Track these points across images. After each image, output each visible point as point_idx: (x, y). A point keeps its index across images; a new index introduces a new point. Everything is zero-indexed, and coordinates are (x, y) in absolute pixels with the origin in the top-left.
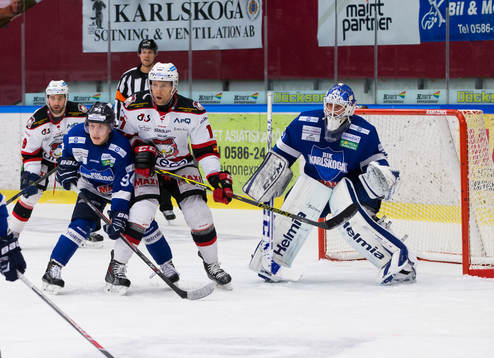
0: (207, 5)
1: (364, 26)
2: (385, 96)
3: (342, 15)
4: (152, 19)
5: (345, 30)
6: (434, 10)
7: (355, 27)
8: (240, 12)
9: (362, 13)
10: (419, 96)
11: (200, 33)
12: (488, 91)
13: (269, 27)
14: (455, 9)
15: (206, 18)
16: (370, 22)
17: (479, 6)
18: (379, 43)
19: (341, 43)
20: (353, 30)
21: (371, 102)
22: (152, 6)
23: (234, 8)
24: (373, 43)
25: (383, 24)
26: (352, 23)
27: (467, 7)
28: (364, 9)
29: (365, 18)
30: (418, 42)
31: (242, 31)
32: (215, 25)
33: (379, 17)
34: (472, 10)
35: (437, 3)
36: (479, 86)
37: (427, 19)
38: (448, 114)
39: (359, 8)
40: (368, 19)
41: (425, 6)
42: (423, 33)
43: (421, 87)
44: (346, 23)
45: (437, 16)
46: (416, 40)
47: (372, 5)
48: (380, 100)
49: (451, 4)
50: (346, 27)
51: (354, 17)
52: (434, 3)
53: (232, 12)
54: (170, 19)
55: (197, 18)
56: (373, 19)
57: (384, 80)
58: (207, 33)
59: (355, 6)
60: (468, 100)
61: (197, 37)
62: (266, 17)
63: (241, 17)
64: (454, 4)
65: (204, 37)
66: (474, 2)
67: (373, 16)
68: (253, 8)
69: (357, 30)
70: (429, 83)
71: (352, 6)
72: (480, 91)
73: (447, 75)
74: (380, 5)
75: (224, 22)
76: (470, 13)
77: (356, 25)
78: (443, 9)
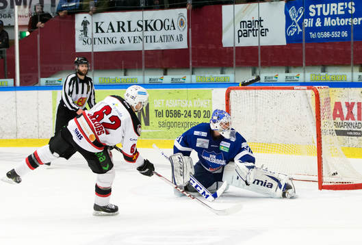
0: (153, 22)
1: (251, 34)
2: (265, 77)
3: (238, 28)
4: (119, 31)
5: (239, 36)
6: (295, 24)
8: (174, 26)
9: (250, 26)
10: (287, 77)
11: (149, 39)
12: (329, 74)
13: (192, 35)
14: (308, 23)
15: (152, 30)
16: (255, 32)
17: (322, 21)
18: (261, 45)
19: (237, 45)
20: (244, 36)
22: (119, 22)
23: (170, 24)
24: (257, 45)
25: (263, 32)
26: (243, 32)
27: (315, 22)
28: (251, 23)
29: (251, 29)
30: (285, 44)
31: (175, 38)
32: (158, 34)
33: (261, 28)
34: (318, 24)
36: (324, 71)
37: (290, 29)
38: (308, 89)
39: (248, 23)
40: (253, 30)
41: (289, 21)
42: (288, 38)
43: (287, 72)
44: (240, 32)
45: (297, 28)
46: (284, 43)
47: (256, 21)
48: (263, 80)
49: (305, 20)
50: (240, 35)
51: (245, 29)
52: (295, 19)
53: (168, 26)
54: (130, 30)
55: (146, 30)
56: (257, 30)
57: (264, 68)
58: (153, 39)
59: (245, 22)
60: (317, 79)
61: (147, 42)
62: (190, 30)
63: (174, 29)
64: (307, 20)
65: (151, 42)
66: (319, 19)
67: (257, 28)
68: (182, 23)
69: (246, 36)
70: (292, 69)
71: (243, 22)
72: (324, 74)
73: (304, 64)
74: (261, 21)
75: (163, 32)
76: (317, 26)
77: (247, 33)
78: (301, 23)
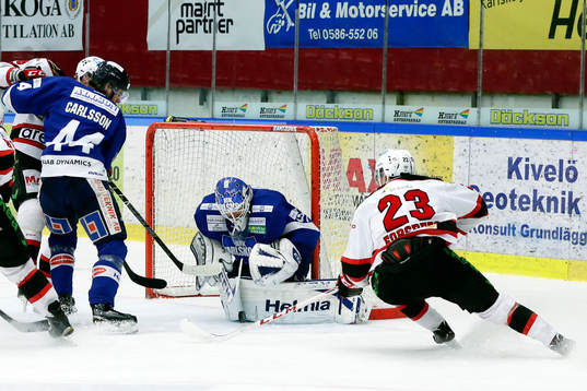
1: (200, 28)
2: (224, 109)
3: (176, 15)
5: (178, 32)
6: (282, 12)
7: (190, 29)
8: (58, 8)
9: (198, 13)
10: (262, 109)
11: (11, 31)
12: (340, 106)
13: (91, 27)
14: (306, 11)
15: (18, 14)
16: (207, 24)
17: (333, 9)
18: (217, 49)
19: (174, 47)
20: (188, 32)
21: (207, 115)
23: (52, 4)
24: (211, 49)
25: (223, 26)
26: (187, 24)
27: (319, 9)
28: (201, 9)
29: (202, 19)
30: (263, 48)
31: (60, 31)
32: (28, 22)
33: (219, 18)
34: (325, 13)
35: (286, 4)
36: (331, 100)
37: (273, 21)
38: (299, 130)
39: (195, 7)
40: (205, 20)
41: (271, 7)
42: (268, 37)
43: (265, 99)
44: (180, 24)
45: (285, 19)
46: (260, 46)
47: (210, 4)
48: (218, 113)
49: (301, 5)
50: (181, 28)
51: (190, 18)
52: (282, 4)
53: (48, 8)
55: (7, 14)
56: (211, 21)
57: (222, 91)
58: (19, 32)
59: (191, 5)
60: (319, 115)
61: (7, 36)
62: (88, 15)
63: (59, 14)
64: (304, 5)
65: (15, 36)
66: (327, 4)
67: (211, 17)
68: (73, 5)
69: (192, 32)
70: (274, 95)
71: (187, 5)
72: (331, 105)
73: (295, 86)
74: (220, 4)
75: (39, 19)
76: (322, 16)
77: (192, 26)
78: (292, 11)
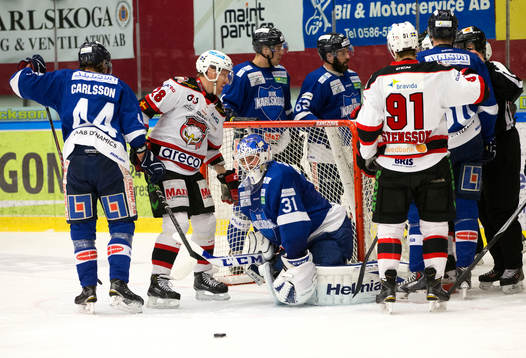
0: (73, 12)
1: (244, 32)
3: (221, 21)
4: (13, 28)
5: (223, 37)
6: (319, 14)
7: (234, 34)
8: (109, 19)
9: (241, 18)
11: (66, 42)
13: (141, 35)
14: (341, 12)
15: (71, 26)
16: (250, 28)
17: (367, 9)
20: (233, 37)
22: (12, 13)
23: (102, 15)
26: (230, 29)
27: (353, 10)
28: (243, 14)
29: (244, 23)
30: (303, 49)
31: (112, 40)
32: (82, 33)
33: (260, 22)
34: (360, 13)
37: (311, 23)
38: (340, 124)
39: (237, 13)
40: (248, 25)
41: (308, 10)
42: (307, 39)
44: (224, 29)
45: (322, 20)
46: (300, 47)
47: (251, 10)
49: (337, 7)
50: (225, 33)
51: (233, 23)
52: (319, 6)
53: (100, 20)
54: (32, 27)
55: (62, 26)
56: (253, 25)
58: (73, 43)
59: (234, 11)
61: (62, 47)
62: (138, 25)
63: (111, 24)
64: (340, 7)
65: (70, 47)
66: (361, 4)
67: (253, 22)
68: (123, 14)
69: (236, 36)
71: (230, 11)
74: (261, 9)
75: (91, 30)
76: (357, 16)
77: (236, 31)
